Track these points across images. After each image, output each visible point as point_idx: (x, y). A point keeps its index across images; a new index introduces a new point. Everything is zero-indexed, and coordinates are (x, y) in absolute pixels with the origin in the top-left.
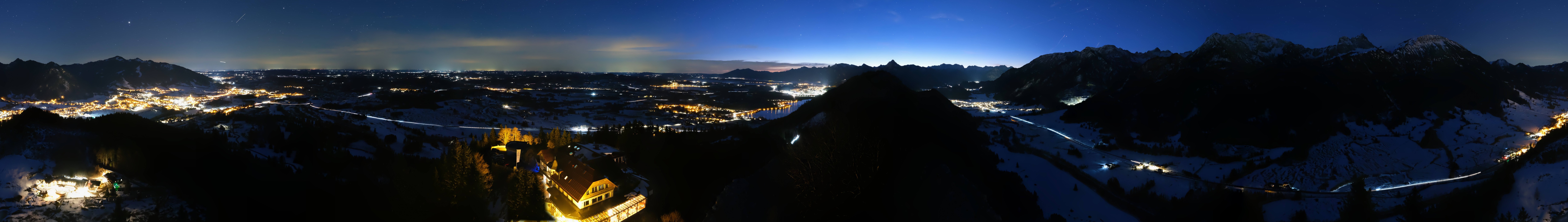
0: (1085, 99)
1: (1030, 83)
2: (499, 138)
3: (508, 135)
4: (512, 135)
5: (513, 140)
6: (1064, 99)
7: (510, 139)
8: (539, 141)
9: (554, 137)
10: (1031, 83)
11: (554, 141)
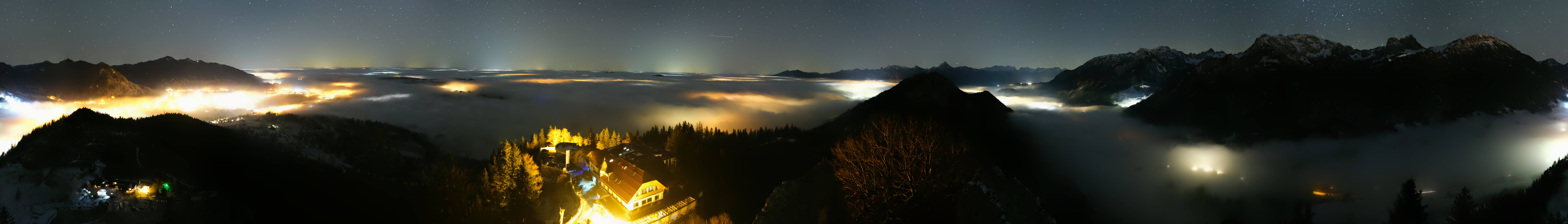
0: (1139, 101)
1: (1084, 84)
2: (548, 139)
3: (557, 136)
4: (562, 137)
5: (562, 142)
6: (1117, 101)
7: (559, 140)
8: (588, 142)
9: (603, 138)
10: (1086, 85)
11: (603, 142)
